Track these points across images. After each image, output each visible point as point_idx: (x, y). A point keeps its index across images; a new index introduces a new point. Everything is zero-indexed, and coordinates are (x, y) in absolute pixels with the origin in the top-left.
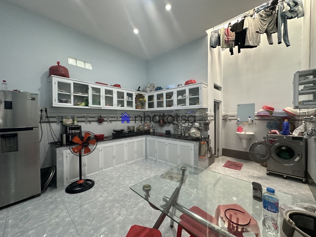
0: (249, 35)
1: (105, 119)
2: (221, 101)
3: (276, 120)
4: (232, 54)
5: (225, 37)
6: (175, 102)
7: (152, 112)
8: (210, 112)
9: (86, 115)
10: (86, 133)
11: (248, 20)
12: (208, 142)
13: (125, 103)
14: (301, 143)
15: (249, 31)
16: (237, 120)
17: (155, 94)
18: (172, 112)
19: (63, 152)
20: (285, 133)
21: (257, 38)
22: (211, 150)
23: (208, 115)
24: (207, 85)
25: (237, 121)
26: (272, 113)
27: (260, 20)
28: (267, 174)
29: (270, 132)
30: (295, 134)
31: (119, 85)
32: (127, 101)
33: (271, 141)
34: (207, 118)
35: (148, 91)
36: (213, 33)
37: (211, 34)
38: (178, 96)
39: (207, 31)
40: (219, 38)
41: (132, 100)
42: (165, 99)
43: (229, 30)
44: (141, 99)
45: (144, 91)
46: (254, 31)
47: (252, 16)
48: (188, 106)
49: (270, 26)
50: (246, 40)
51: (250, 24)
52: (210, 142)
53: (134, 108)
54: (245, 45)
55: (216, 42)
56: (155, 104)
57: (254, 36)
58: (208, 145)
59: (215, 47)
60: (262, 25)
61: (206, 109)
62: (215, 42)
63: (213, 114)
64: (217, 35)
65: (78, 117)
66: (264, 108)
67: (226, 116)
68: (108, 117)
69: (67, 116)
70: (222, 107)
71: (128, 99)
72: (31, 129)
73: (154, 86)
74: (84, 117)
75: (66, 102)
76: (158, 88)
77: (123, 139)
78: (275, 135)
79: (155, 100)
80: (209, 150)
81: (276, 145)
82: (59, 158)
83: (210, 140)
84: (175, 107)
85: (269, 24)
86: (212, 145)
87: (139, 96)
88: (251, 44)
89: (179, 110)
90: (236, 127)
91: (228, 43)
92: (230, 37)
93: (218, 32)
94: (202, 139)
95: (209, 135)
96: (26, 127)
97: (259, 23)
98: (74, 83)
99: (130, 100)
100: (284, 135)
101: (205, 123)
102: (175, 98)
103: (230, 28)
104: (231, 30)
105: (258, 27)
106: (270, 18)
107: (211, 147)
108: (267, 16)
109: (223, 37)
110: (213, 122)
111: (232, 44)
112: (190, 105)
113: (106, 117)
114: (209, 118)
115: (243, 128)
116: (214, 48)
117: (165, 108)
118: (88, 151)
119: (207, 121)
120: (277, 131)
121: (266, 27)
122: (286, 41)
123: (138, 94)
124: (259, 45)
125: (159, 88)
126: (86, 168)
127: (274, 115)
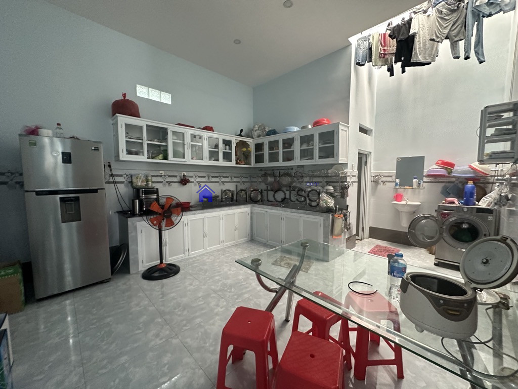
0: (419, 45)
1: (191, 179)
2: (371, 153)
3: (456, 182)
4: (392, 74)
5: (380, 47)
6: (297, 154)
7: (261, 169)
8: (352, 170)
9: (163, 172)
10: (167, 198)
11: (419, 20)
12: (345, 216)
13: (221, 155)
14: (489, 217)
15: (419, 38)
16: (395, 182)
17: (266, 140)
18: (292, 169)
19: (136, 225)
20: (466, 203)
21: (432, 49)
22: (350, 228)
23: (348, 174)
24: (348, 127)
25: (394, 184)
26: (450, 172)
27: (438, 20)
28: (435, 264)
29: (444, 202)
30: (483, 204)
31: (212, 128)
32: (223, 152)
33: (444, 214)
34: (346, 179)
35: (256, 136)
36: (360, 42)
37: (357, 43)
38: (301, 144)
39: (350, 39)
40: (370, 49)
41: (230, 151)
42: (281, 150)
43: (387, 36)
44: (245, 149)
45: (248, 136)
46: (428, 38)
47: (425, 12)
48: (317, 161)
49: (453, 28)
50: (414, 53)
51: (421, 26)
52: (349, 215)
53: (233, 164)
54: (411, 61)
55: (365, 56)
56: (266, 157)
57: (428, 46)
58: (346, 219)
59: (364, 65)
60: (441, 28)
61: (345, 165)
62: (363, 56)
63: (356, 172)
64: (367, 44)
65: (153, 176)
66: (438, 163)
67: (377, 176)
68: (196, 176)
69: (139, 175)
70: (371, 162)
71: (225, 149)
72: (95, 191)
73: (264, 128)
74: (161, 176)
75: (137, 153)
76: (270, 131)
77: (218, 209)
78: (452, 205)
79: (266, 151)
80: (347, 227)
81: (451, 220)
82: (132, 232)
83: (349, 213)
84: (297, 161)
85: (453, 25)
86: (352, 220)
87: (241, 144)
88: (421, 59)
89: (302, 166)
90: (392, 194)
91: (384, 57)
92: (388, 48)
93: (369, 40)
94: (336, 209)
95: (348, 205)
96: (88, 188)
97: (435, 24)
98: (147, 125)
99: (227, 151)
100: (464, 205)
101: (342, 186)
102: (297, 148)
103: (389, 32)
104: (390, 36)
105: (434, 32)
106: (455, 15)
107: (350, 224)
108: (449, 13)
109: (377, 48)
110: (356, 184)
111: (391, 59)
112: (319, 158)
113: (192, 177)
114: (348, 179)
115: (404, 194)
116: (361, 65)
117: (281, 163)
118: (171, 224)
119: (346, 183)
120: (455, 200)
121: (446, 31)
122: (478, 54)
123: (240, 141)
124: (434, 61)
125: (273, 132)
126: (167, 247)
127: (453, 174)
